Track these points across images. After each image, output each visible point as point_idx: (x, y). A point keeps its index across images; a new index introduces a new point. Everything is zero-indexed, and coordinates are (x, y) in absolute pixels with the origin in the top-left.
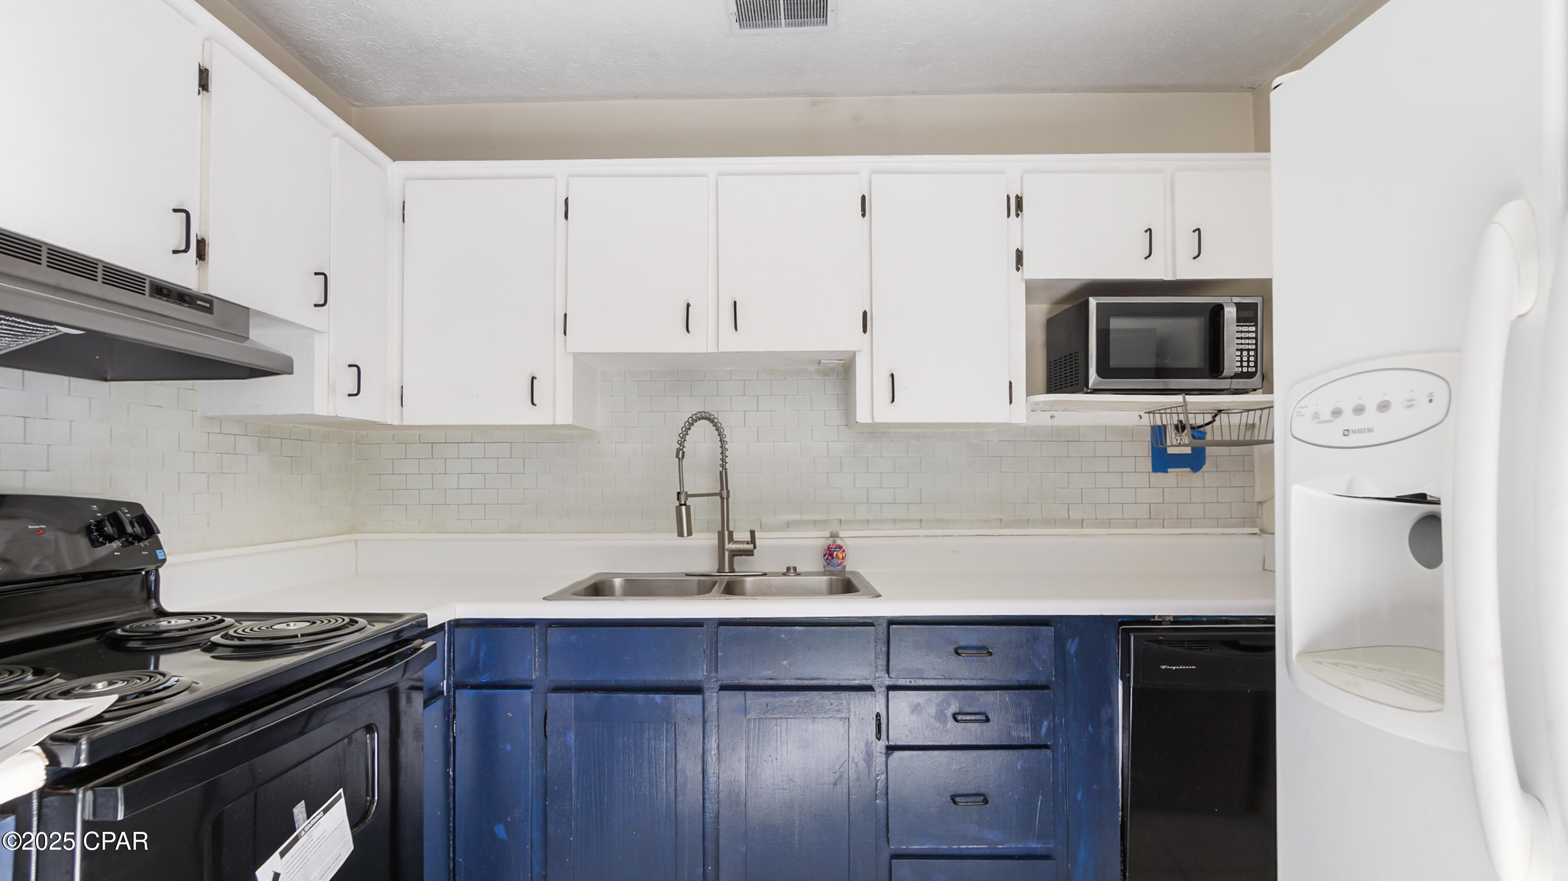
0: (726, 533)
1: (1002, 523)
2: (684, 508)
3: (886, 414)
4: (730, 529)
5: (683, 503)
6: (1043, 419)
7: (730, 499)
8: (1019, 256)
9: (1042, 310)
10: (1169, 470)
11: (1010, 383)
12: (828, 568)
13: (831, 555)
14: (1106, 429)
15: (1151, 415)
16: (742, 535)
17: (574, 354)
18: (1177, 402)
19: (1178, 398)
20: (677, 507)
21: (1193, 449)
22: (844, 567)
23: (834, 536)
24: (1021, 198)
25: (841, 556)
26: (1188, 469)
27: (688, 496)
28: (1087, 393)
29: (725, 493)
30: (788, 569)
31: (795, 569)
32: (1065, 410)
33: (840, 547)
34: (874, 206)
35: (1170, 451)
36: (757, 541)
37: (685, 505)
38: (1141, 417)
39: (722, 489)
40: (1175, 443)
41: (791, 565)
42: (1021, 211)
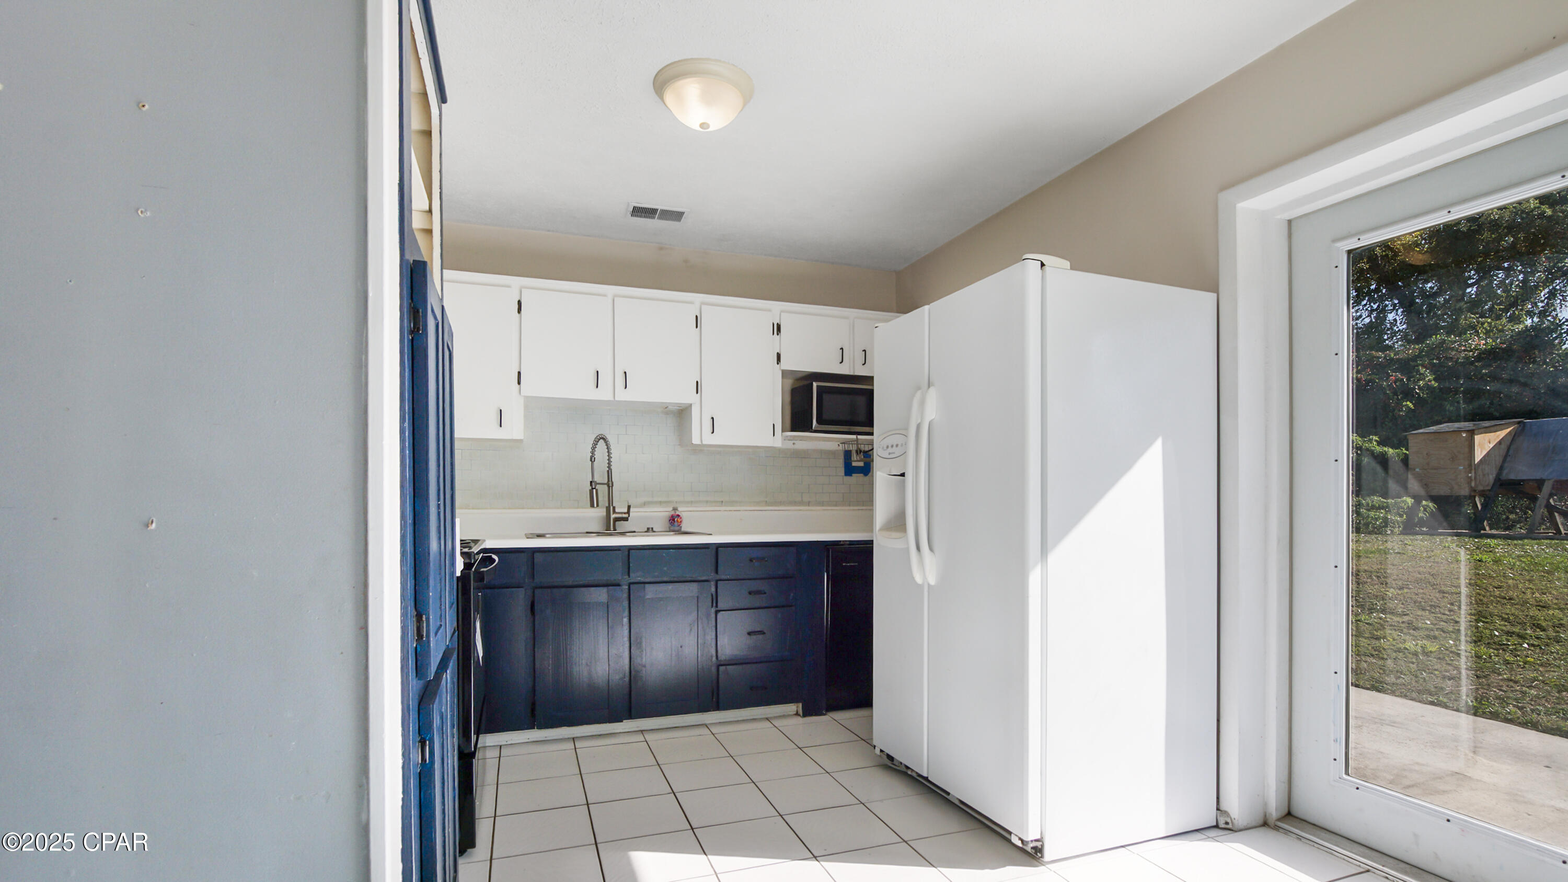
0: (611, 507)
1: (767, 504)
2: (594, 490)
3: (709, 440)
4: (614, 505)
5: (594, 487)
6: (789, 445)
7: (614, 487)
8: (779, 356)
9: (789, 382)
10: (853, 475)
11: (774, 425)
12: (672, 528)
13: (674, 520)
14: (822, 452)
15: (843, 445)
16: (621, 509)
17: (525, 396)
18: (853, 439)
19: (854, 437)
20: (590, 490)
21: (865, 463)
22: (681, 527)
23: (675, 509)
24: (780, 325)
25: (679, 521)
26: (862, 475)
27: (597, 484)
28: (812, 432)
29: (610, 483)
30: (648, 529)
31: (652, 528)
32: (801, 440)
33: (678, 516)
34: (704, 321)
35: (854, 464)
36: (631, 514)
37: (595, 488)
38: (839, 445)
39: (608, 481)
40: (855, 459)
41: (651, 527)
42: (780, 332)
